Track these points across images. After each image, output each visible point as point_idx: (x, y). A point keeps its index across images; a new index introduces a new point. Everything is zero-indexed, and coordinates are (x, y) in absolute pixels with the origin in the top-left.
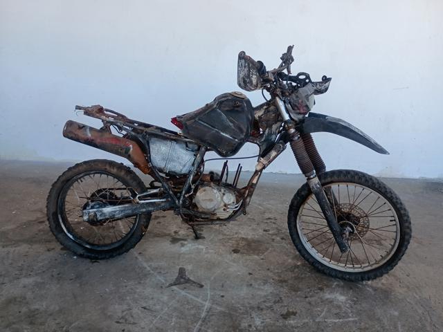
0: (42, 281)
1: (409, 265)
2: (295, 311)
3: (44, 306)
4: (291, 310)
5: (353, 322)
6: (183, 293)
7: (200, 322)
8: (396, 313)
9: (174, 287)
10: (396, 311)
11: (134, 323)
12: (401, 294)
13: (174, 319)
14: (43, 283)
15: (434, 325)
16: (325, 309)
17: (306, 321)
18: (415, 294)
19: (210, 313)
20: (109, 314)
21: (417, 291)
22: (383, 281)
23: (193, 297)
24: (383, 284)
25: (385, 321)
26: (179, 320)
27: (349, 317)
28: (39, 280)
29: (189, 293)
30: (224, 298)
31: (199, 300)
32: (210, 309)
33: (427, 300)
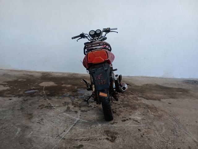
0: (5, 110)
1: (172, 108)
2: (117, 122)
3: (4, 118)
4: (115, 122)
5: (143, 126)
6: (68, 115)
7: (73, 125)
8: (163, 124)
9: (64, 113)
10: (163, 123)
11: (43, 125)
12: (166, 117)
13: (62, 123)
14: (5, 111)
15: (180, 128)
16: (131, 122)
17: (122, 125)
18: (173, 118)
19: (79, 122)
20: (33, 121)
21: (174, 117)
22: (159, 113)
23: (72, 117)
24: (159, 114)
25: (157, 126)
26: (64, 124)
27: (141, 124)
28: (4, 109)
29: (70, 115)
30: (86, 117)
31: (75, 118)
32: (79, 121)
33: (178, 120)
